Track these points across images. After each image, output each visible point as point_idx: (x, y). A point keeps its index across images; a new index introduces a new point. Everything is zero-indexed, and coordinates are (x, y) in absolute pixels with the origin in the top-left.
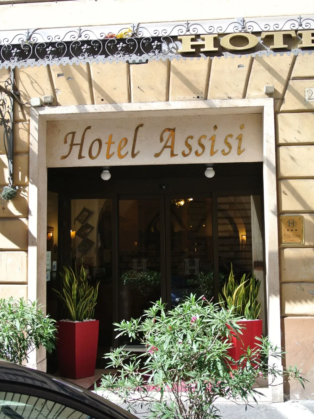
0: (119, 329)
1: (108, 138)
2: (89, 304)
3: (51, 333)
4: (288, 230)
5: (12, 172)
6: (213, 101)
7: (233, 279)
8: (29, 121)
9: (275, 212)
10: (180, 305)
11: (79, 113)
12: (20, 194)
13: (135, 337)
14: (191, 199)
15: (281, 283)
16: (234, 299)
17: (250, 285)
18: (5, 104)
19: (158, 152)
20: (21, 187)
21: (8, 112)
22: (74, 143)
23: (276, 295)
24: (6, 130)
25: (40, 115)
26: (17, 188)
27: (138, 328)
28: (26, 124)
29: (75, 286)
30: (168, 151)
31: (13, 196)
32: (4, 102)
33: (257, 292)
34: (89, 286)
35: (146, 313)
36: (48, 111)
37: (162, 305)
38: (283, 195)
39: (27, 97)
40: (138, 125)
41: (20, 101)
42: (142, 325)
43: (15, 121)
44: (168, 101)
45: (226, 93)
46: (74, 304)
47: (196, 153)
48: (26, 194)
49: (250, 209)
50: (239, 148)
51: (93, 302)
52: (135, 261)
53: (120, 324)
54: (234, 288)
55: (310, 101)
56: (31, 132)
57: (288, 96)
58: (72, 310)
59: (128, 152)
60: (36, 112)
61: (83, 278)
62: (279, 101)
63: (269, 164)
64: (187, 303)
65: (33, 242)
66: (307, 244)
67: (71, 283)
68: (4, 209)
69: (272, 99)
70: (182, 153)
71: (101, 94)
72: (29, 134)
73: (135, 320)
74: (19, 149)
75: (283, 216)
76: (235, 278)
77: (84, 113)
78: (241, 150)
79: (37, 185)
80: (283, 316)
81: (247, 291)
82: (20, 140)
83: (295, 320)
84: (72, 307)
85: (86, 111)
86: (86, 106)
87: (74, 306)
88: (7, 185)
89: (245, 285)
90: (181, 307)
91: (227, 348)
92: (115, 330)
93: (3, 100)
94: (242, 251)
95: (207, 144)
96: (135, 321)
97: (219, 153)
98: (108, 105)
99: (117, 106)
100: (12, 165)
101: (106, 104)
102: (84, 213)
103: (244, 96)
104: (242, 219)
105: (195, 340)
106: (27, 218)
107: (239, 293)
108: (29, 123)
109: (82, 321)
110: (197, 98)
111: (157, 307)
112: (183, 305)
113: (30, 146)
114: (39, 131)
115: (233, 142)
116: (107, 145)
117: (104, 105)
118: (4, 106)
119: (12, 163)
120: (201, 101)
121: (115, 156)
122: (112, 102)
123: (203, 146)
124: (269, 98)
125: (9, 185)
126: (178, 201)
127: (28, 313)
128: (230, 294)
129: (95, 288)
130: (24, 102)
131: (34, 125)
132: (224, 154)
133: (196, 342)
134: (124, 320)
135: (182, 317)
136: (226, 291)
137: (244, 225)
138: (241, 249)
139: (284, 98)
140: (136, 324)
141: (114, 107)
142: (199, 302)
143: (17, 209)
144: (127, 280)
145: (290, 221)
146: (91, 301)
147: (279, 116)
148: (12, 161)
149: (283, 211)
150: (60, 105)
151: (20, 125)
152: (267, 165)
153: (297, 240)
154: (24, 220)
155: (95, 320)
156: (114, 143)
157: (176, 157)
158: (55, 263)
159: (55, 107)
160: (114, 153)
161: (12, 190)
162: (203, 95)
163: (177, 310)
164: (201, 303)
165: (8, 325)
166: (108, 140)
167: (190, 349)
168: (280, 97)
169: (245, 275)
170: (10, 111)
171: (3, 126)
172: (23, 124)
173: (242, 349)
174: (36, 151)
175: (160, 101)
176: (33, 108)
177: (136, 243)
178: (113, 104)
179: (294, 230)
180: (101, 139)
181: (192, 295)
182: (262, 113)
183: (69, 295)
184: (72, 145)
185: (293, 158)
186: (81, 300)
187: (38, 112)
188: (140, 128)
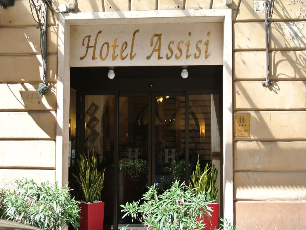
0: (125, 210)
1: (114, 42)
2: (98, 188)
3: (77, 213)
4: (240, 126)
5: (45, 71)
6: (189, 10)
7: (199, 167)
8: (58, 25)
9: (231, 109)
10: (168, 190)
11: (94, 19)
12: (51, 90)
13: (136, 217)
14: (168, 97)
15: (234, 172)
16: (200, 185)
17: (211, 173)
18: (41, 9)
19: (149, 55)
20: (52, 84)
21: (43, 17)
22: (89, 46)
23: (230, 182)
24: (42, 32)
25: (66, 20)
26: (49, 84)
27: (138, 210)
28: (56, 28)
29: (88, 171)
30: (156, 54)
31: (46, 92)
32: (40, 8)
33: (216, 179)
34: (98, 172)
35: (144, 197)
36: (72, 16)
37: (155, 190)
38: (237, 94)
39: (57, 4)
40: (135, 30)
41: (52, 7)
42: (141, 207)
43: (48, 25)
44: (157, 10)
45: (198, 4)
46: (87, 188)
47: (176, 56)
48: (55, 90)
49: (210, 106)
50: (206, 52)
51: (100, 186)
52: (130, 150)
53: (125, 205)
54: (199, 175)
55: (257, 12)
56: (59, 35)
57: (242, 7)
58: (86, 192)
59: (127, 55)
60: (63, 17)
61: (93, 165)
62: (235, 12)
63: (228, 67)
64: (173, 188)
65: (59, 133)
66: (252, 138)
67: (85, 169)
68: (39, 103)
69: (231, 10)
70: (166, 56)
71: (109, 3)
72: (58, 36)
73: (136, 202)
74: (50, 50)
75: (237, 113)
76: (200, 167)
77: (97, 19)
78: (208, 54)
79: (63, 82)
80: (235, 201)
81: (209, 178)
82: (52, 41)
83: (243, 204)
84: (86, 190)
85: (99, 17)
86: (99, 13)
87: (87, 189)
88: (42, 82)
89: (208, 173)
90: (169, 191)
91: (202, 228)
92: (122, 211)
93: (40, 6)
94: (201, 143)
95: (184, 48)
96: (135, 204)
97: (192, 57)
98: (114, 12)
99: (121, 13)
100: (45, 64)
101: (113, 11)
102: (92, 107)
103: (211, 7)
104: (202, 115)
105: (181, 221)
106: (56, 111)
107: (203, 179)
108: (58, 27)
109: (93, 202)
110: (177, 8)
111: (152, 191)
112: (170, 190)
113: (59, 47)
114: (65, 34)
115: (202, 47)
116: (113, 48)
117: (111, 12)
118: (40, 11)
119: (46, 62)
120: (180, 11)
121: (119, 58)
122: (117, 10)
123: (181, 51)
124: (228, 9)
125: (43, 82)
126: (158, 98)
127: (61, 196)
128: (197, 180)
129: (102, 173)
130: (55, 8)
131: (62, 29)
132: (196, 57)
133: (182, 222)
134: (128, 202)
135: (170, 200)
136: (194, 178)
137: (204, 120)
138: (201, 141)
139: (239, 9)
140: (136, 206)
141: (118, 14)
142: (181, 188)
143: (49, 104)
144: (122, 167)
145: (241, 117)
146: (99, 185)
147: (235, 24)
148: (45, 60)
149: (236, 109)
150: (80, 12)
151: (52, 29)
152: (226, 68)
153: (246, 134)
154: (53, 113)
155: (101, 202)
156: (118, 46)
157: (161, 59)
158: (74, 151)
159: (76, 14)
160: (118, 55)
161: (46, 86)
162: (182, 5)
163: (166, 194)
164: (182, 188)
165: (48, 206)
166: (113, 43)
167: (176, 228)
168: (236, 8)
169: (207, 164)
170: (45, 16)
171: (39, 29)
172: (53, 27)
173: (211, 228)
174: (63, 53)
175: (151, 9)
176: (60, 14)
177: (127, 134)
178: (118, 12)
179: (244, 126)
180: (109, 42)
181: (176, 181)
182: (222, 22)
183: (83, 180)
184: (88, 47)
185: (244, 62)
186: (92, 184)
187: (64, 17)
188: (137, 33)
